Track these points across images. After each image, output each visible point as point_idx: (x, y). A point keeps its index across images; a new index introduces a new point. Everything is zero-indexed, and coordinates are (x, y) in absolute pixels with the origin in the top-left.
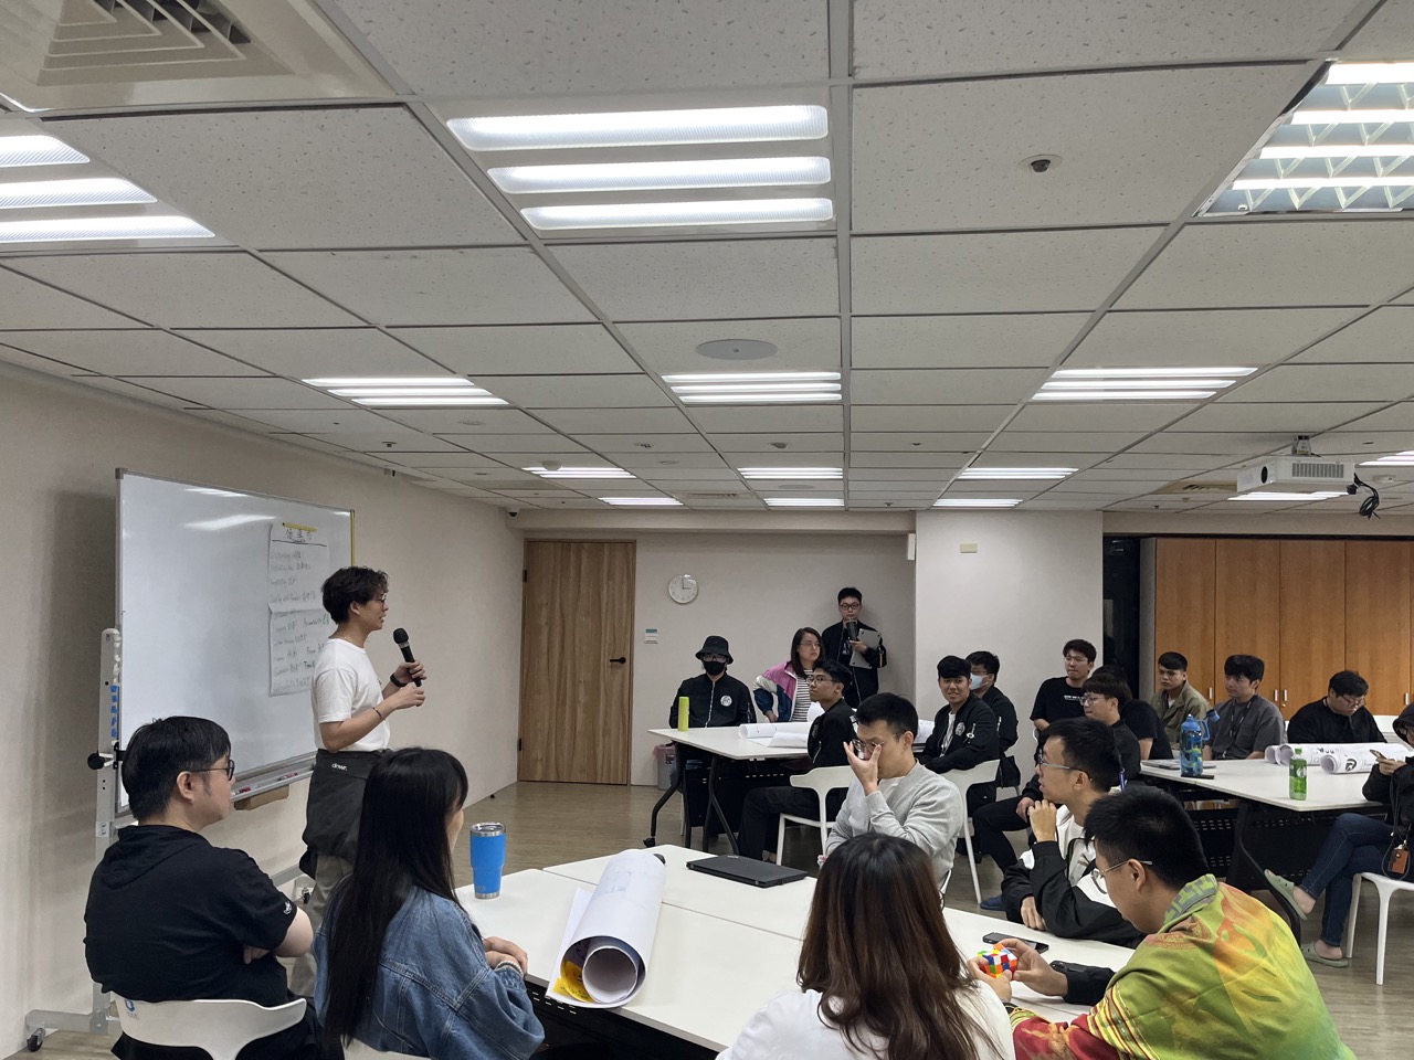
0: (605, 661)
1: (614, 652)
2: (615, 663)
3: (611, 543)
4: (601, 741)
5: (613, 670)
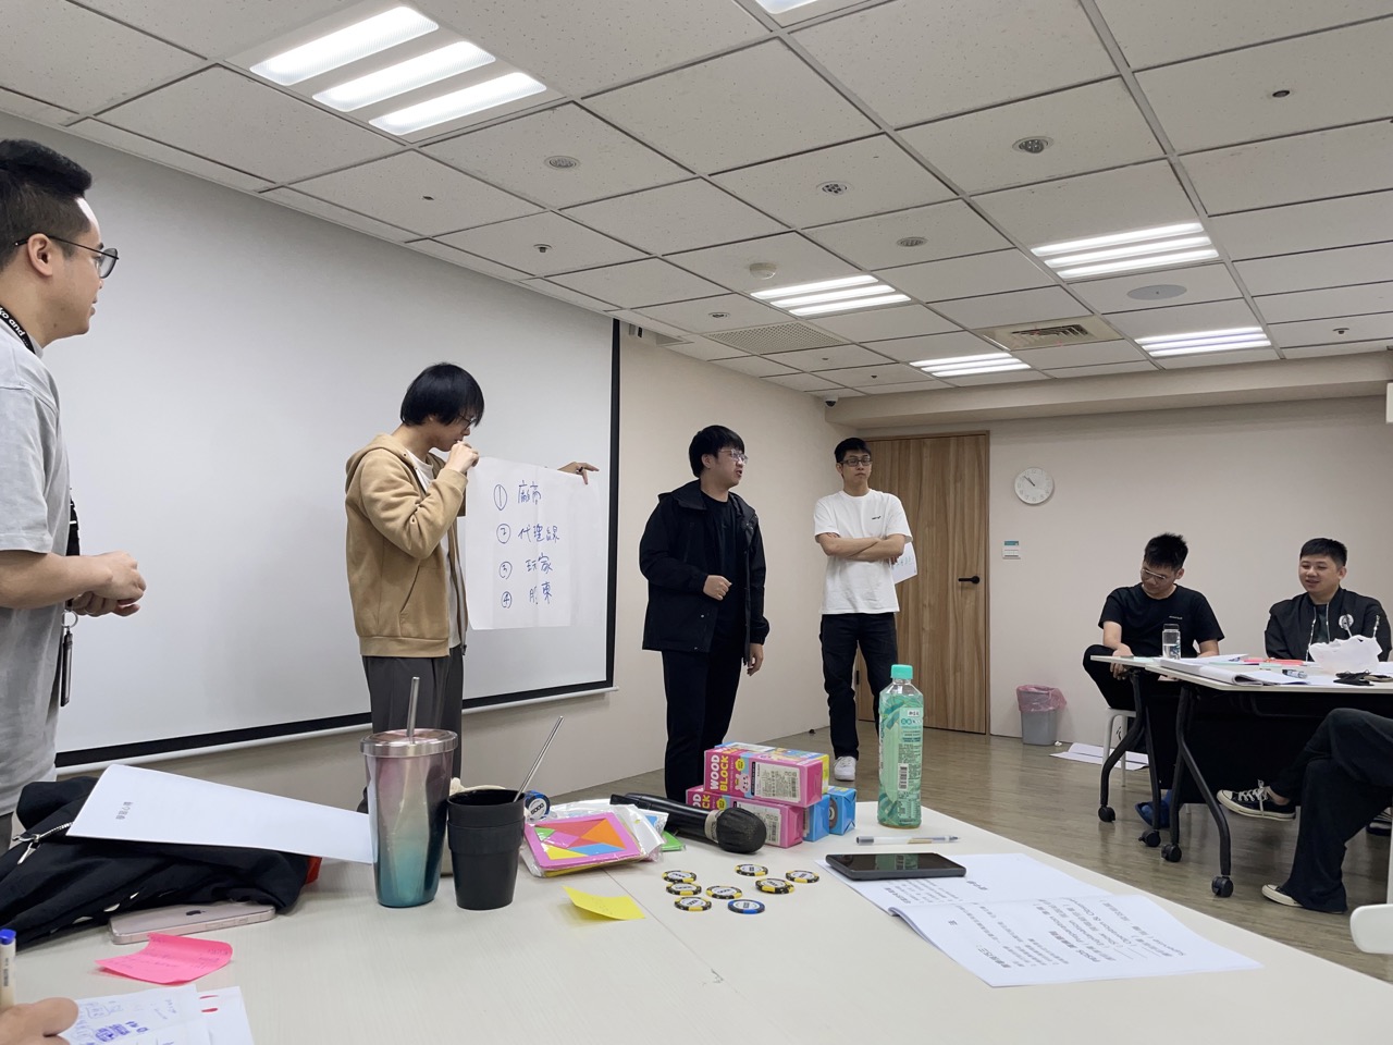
0: (953, 579)
1: (965, 569)
2: (966, 583)
3: (959, 436)
4: (952, 679)
5: (964, 591)
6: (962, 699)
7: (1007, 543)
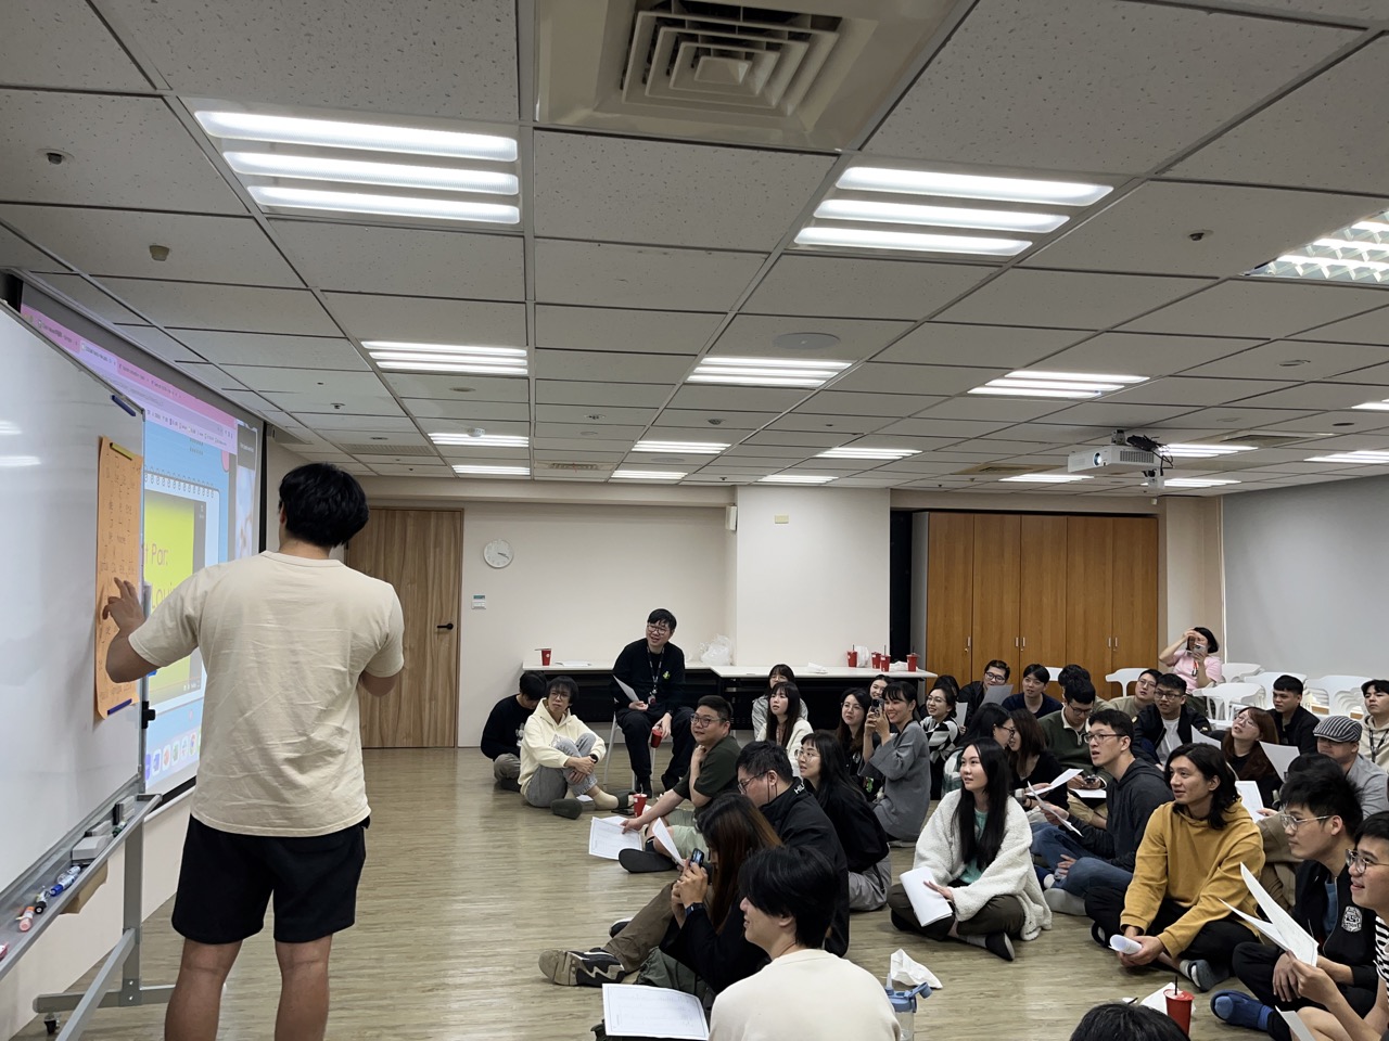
0: (432, 627)
1: (440, 620)
2: (441, 629)
3: (439, 511)
4: (427, 706)
5: (441, 636)
6: (436, 723)
7: (476, 597)
